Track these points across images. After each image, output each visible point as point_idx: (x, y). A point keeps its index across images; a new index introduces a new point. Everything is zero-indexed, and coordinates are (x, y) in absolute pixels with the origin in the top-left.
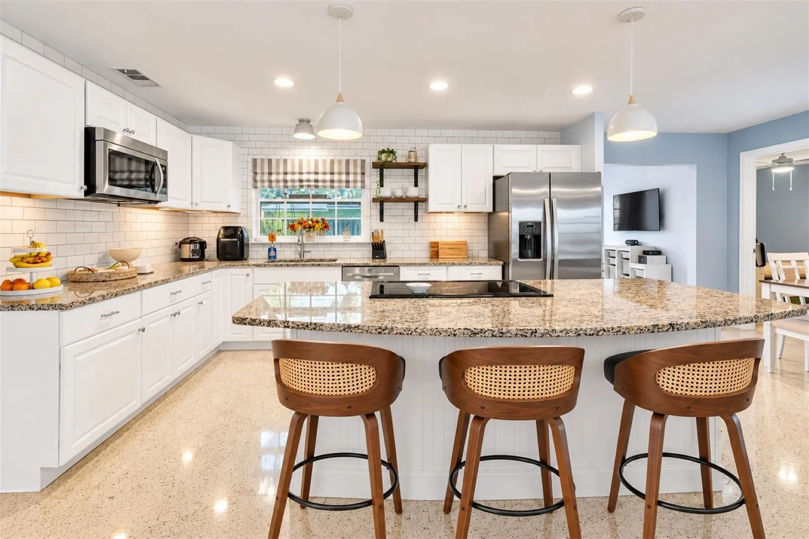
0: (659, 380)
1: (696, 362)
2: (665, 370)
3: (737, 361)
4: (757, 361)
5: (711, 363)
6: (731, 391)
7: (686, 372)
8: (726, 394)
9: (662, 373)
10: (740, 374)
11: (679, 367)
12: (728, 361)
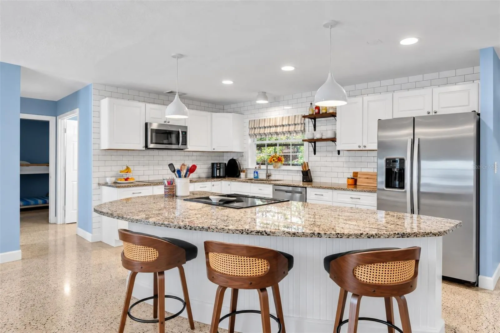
0: (356, 273)
1: (379, 263)
2: (359, 267)
3: (404, 262)
4: (417, 262)
5: (388, 263)
6: (398, 281)
7: (372, 268)
8: (395, 283)
9: (357, 269)
10: (406, 270)
11: (368, 265)
12: (398, 262)
